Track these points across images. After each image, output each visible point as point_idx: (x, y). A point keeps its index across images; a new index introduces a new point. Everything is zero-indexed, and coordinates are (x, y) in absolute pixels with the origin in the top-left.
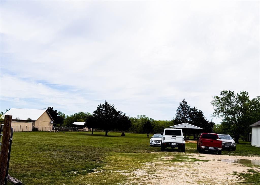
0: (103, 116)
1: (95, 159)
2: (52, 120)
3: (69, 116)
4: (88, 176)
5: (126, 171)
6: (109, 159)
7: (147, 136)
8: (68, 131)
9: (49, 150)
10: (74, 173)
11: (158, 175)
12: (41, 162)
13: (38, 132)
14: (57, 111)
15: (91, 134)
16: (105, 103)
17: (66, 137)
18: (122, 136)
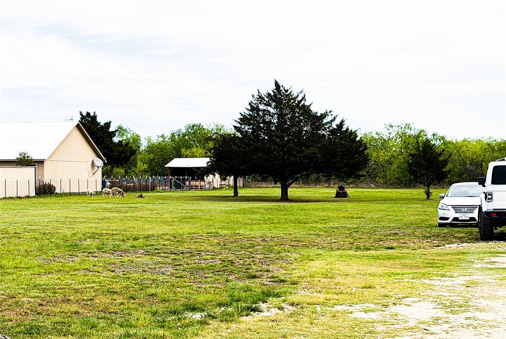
0: (268, 132)
1: (258, 274)
2: (99, 157)
3: (155, 140)
4: (242, 326)
5: (368, 305)
6: (305, 270)
7: (425, 196)
8: (153, 189)
9: (99, 249)
10: (194, 317)
11: (478, 315)
12: (80, 287)
13: (56, 196)
14: (111, 124)
15: (233, 197)
16: (275, 88)
17: (149, 209)
18: (337, 199)
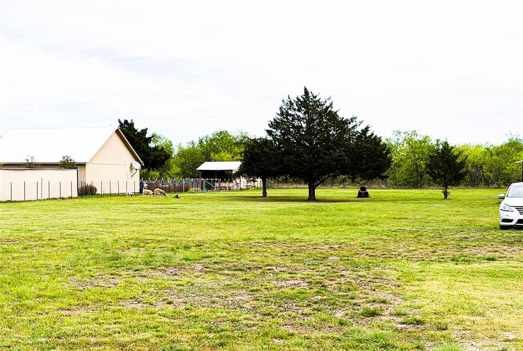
2: (137, 160)
3: (185, 146)
7: (443, 196)
8: (186, 190)
9: (146, 264)
13: (97, 197)
14: (148, 131)
15: (262, 197)
16: (304, 94)
17: (190, 210)
18: (360, 198)
